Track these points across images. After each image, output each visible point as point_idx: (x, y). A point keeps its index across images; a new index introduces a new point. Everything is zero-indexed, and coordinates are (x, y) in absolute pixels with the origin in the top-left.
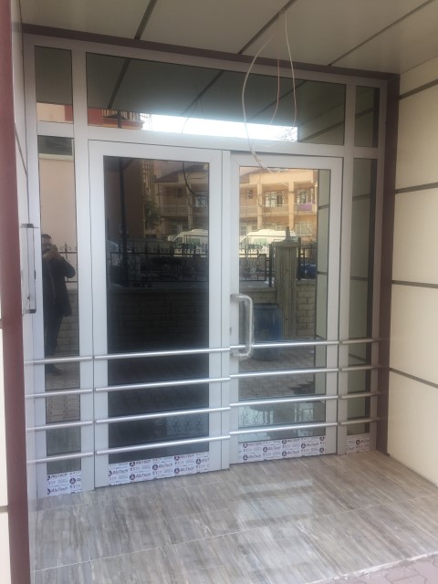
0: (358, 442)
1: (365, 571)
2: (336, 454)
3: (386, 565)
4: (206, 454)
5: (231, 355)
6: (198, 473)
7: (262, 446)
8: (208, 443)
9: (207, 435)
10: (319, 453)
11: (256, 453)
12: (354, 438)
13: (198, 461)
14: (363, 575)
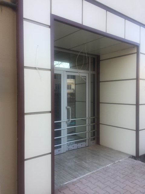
0: (93, 142)
1: (108, 166)
2: (89, 146)
3: (111, 164)
4: (60, 149)
5: (66, 122)
6: (59, 154)
7: (72, 146)
8: (61, 146)
9: (61, 144)
10: (85, 146)
11: (71, 147)
12: (92, 142)
13: (59, 151)
14: (107, 166)
